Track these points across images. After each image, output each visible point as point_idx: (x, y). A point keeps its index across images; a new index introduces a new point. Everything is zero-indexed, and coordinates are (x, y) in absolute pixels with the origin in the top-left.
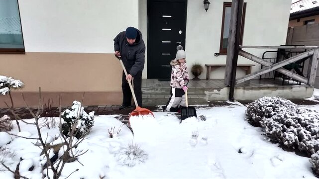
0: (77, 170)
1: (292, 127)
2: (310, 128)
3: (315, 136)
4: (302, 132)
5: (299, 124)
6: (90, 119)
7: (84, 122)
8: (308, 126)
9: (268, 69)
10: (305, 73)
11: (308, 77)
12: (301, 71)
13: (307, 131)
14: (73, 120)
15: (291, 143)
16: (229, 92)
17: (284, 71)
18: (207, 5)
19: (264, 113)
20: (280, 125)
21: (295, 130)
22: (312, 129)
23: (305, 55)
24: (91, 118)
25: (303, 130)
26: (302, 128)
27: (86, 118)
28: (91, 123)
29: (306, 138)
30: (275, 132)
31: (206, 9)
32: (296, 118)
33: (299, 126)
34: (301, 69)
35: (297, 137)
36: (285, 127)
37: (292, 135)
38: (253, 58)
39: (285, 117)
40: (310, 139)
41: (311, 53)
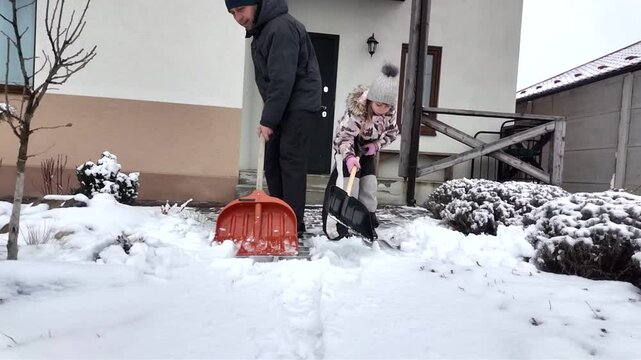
0: (70, 125)
1: (486, 203)
2: (514, 200)
3: (520, 210)
4: (501, 207)
5: (497, 197)
6: (130, 185)
7: (117, 187)
8: (511, 198)
9: (476, 151)
10: (544, 164)
11: (550, 171)
12: (538, 161)
13: (508, 205)
14: (97, 181)
15: (482, 224)
16: (405, 190)
17: (506, 158)
18: (373, 45)
19: (450, 196)
20: (468, 204)
21: (491, 205)
22: (517, 201)
23: (540, 130)
24: (132, 182)
25: (502, 204)
26: (502, 202)
27: (121, 180)
28: (130, 193)
29: (506, 213)
30: (460, 215)
31: (372, 53)
32: (495, 190)
33: (497, 200)
34: (538, 157)
35: (492, 216)
36: (476, 204)
37: (485, 213)
38: (449, 131)
39: (480, 191)
40: (512, 216)
41: (550, 127)
